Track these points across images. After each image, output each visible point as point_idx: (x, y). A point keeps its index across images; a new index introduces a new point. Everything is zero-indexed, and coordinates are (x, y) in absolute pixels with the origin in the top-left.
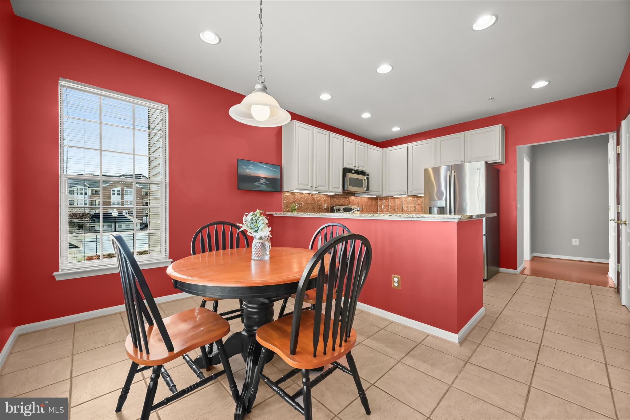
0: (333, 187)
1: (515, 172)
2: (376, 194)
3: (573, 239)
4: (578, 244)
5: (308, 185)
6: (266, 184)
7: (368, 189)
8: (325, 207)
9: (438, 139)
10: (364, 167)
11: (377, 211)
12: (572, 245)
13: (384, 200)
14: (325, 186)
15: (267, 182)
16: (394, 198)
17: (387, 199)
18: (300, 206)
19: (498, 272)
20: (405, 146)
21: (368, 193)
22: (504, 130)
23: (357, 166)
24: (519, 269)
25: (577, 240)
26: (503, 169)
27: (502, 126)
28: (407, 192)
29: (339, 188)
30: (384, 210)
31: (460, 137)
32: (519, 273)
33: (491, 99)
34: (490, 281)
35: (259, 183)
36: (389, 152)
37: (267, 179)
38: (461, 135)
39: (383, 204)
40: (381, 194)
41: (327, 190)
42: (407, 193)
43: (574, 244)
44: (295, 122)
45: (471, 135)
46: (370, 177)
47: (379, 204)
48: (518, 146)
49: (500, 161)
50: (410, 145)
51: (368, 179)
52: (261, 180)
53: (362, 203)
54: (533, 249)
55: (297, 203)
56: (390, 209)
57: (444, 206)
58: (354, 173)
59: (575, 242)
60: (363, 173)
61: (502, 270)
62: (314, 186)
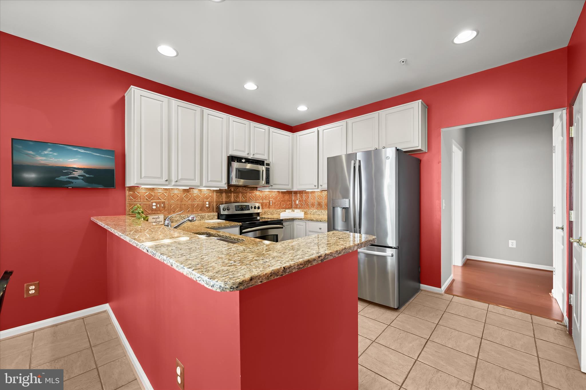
0: (209, 180)
1: (439, 163)
2: (286, 188)
3: (510, 241)
4: (515, 246)
5: (161, 177)
6: (86, 179)
7: (268, 182)
8: (207, 206)
9: (350, 121)
10: (264, 155)
11: (291, 207)
12: (509, 247)
13: (298, 194)
14: (194, 179)
15: (87, 176)
16: (308, 193)
17: (301, 193)
18: (160, 206)
19: (418, 290)
20: (315, 129)
21: (270, 187)
22: (427, 109)
23: (252, 153)
24: (445, 286)
25: (514, 242)
26: (425, 159)
27: (423, 102)
28: (317, 186)
29: (221, 181)
30: (298, 207)
31: (374, 117)
32: (443, 292)
33: (403, 62)
34: (403, 308)
35: (69, 178)
36: (299, 137)
37: (87, 171)
38: (374, 115)
39: (297, 200)
40: (291, 188)
41: (199, 184)
42: (317, 188)
43: (510, 246)
44: (133, 89)
45: (386, 114)
46: (271, 167)
47: (293, 199)
48: (442, 130)
49: (420, 148)
50: (321, 128)
51: (268, 170)
52: (74, 173)
53: (269, 199)
54: (465, 251)
55: (155, 202)
56: (305, 205)
57: (347, 206)
58: (244, 163)
59: (512, 244)
60: (261, 162)
61: (423, 286)
62: (174, 178)
